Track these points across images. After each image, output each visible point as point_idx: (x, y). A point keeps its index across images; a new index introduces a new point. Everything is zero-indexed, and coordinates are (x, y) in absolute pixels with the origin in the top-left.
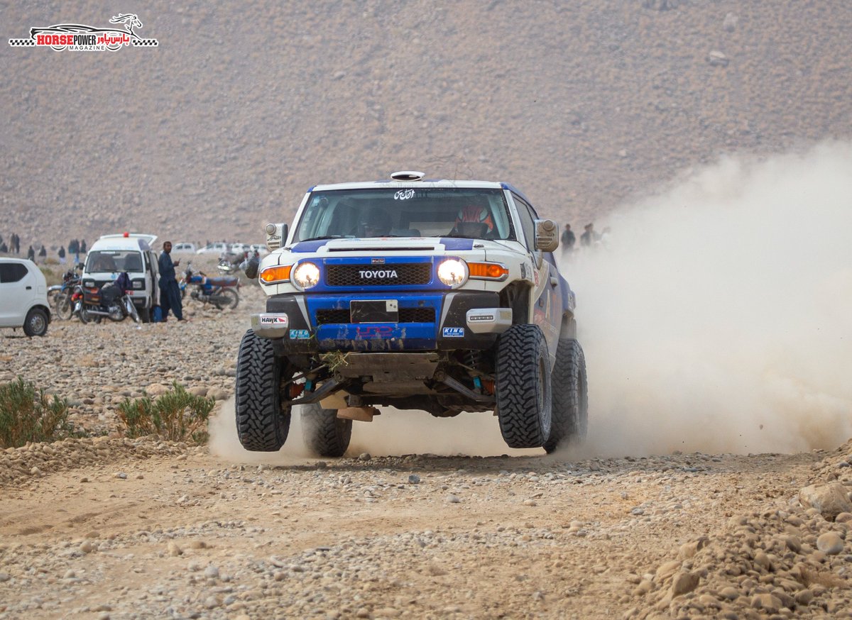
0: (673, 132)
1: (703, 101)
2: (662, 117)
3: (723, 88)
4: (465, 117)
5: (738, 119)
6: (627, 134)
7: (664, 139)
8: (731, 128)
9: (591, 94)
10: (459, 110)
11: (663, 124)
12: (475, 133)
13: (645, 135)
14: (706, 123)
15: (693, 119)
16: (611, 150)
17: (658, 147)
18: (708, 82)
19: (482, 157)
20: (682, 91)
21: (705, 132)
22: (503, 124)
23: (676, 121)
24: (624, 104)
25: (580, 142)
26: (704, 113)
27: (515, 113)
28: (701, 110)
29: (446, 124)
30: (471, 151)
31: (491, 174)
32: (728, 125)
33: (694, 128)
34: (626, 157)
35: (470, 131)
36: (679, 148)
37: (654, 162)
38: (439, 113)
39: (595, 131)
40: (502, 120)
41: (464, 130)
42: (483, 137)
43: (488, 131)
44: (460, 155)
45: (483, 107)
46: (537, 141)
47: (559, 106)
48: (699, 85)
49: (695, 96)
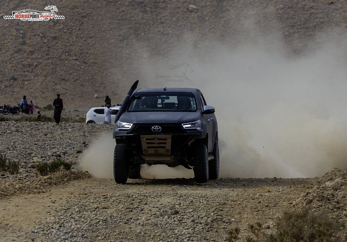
1: (185, 30)
2: (165, 38)
3: (195, 23)
4: (66, 37)
6: (147, 46)
9: (129, 26)
10: (63, 34)
11: (165, 41)
12: (70, 45)
15: (180, 39)
18: (188, 21)
19: (74, 58)
20: (175, 25)
22: (85, 41)
24: (146, 31)
25: (124, 50)
27: (91, 35)
29: (56, 41)
30: (69, 55)
35: (68, 44)
38: (53, 35)
39: (131, 45)
41: (65, 44)
42: (75, 47)
43: (78, 44)
44: (63, 56)
45: (75, 32)
46: (102, 50)
47: (113, 32)
48: (183, 22)
49: (181, 28)
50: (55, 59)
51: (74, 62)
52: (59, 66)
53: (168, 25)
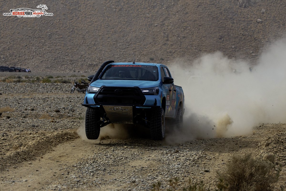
0: (247, 41)
1: (255, 33)
2: (244, 37)
3: (261, 29)
4: (190, 37)
5: (265, 38)
6: (234, 42)
7: (244, 43)
8: (263, 40)
9: (225, 31)
10: (189, 35)
11: (244, 39)
12: (193, 41)
13: (239, 42)
14: (256, 39)
15: (252, 38)
16: (230, 46)
17: (243, 45)
18: (257, 28)
19: (195, 48)
20: (250, 30)
21: (256, 41)
22: (201, 39)
23: (248, 38)
24: (234, 33)
25: (222, 44)
26: (255, 36)
27: (204, 36)
28: (255, 35)
29: (185, 39)
30: (192, 46)
31: (197, 52)
32: (262, 39)
33: (253, 40)
34: (234, 48)
35: (192, 41)
36: (249, 46)
37: (242, 50)
38: (183, 36)
39: (226, 41)
40: (200, 38)
41: (190, 40)
42: (195, 42)
43: (197, 41)
44: (189, 47)
45: (195, 34)
46: (210, 44)
47: (216, 34)
48: (254, 28)
49: (253, 31)
50: (184, 49)
51: (194, 50)
52: (187, 52)
53: (246, 30)
